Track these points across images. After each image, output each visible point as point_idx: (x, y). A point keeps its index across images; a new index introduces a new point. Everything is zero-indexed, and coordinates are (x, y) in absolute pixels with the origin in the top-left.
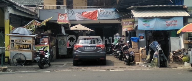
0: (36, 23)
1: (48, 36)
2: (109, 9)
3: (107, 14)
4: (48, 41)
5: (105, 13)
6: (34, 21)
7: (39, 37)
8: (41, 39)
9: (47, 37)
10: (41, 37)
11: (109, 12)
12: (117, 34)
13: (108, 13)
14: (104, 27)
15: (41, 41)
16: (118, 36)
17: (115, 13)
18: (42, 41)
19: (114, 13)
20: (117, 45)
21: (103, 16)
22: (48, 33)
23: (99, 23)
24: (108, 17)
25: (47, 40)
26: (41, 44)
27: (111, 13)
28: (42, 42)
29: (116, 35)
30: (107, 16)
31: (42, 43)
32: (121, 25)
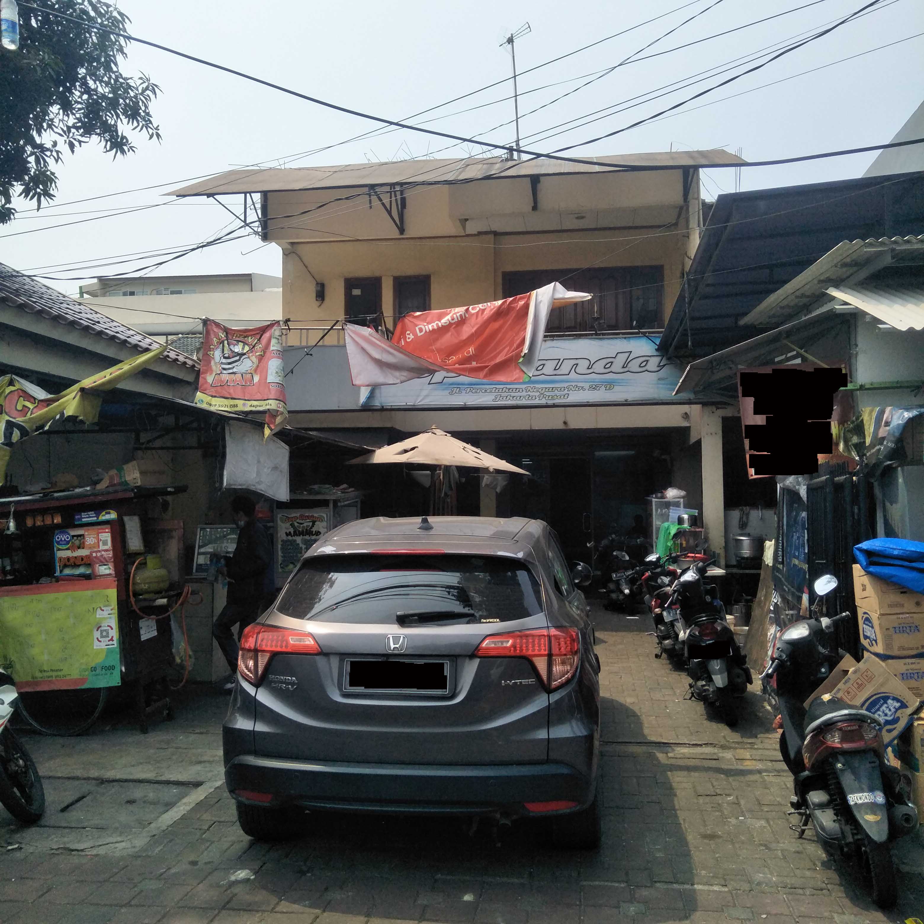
0: (22, 403)
1: (113, 515)
2: (625, 341)
3: (613, 369)
4: (110, 554)
5: (599, 367)
6: (11, 383)
7: (48, 521)
8: (60, 537)
9: (105, 517)
10: (58, 520)
11: (622, 358)
12: (672, 493)
13: (617, 366)
14: (597, 453)
15: (62, 554)
16: (677, 504)
17: (661, 367)
18: (69, 554)
19: (654, 363)
20: (687, 585)
21: (586, 385)
22: (126, 483)
23: (561, 426)
24: (617, 388)
25: (109, 546)
26: (58, 580)
27: (634, 366)
28: (70, 563)
29: (663, 497)
30: (610, 385)
31: (67, 571)
32: (693, 440)
